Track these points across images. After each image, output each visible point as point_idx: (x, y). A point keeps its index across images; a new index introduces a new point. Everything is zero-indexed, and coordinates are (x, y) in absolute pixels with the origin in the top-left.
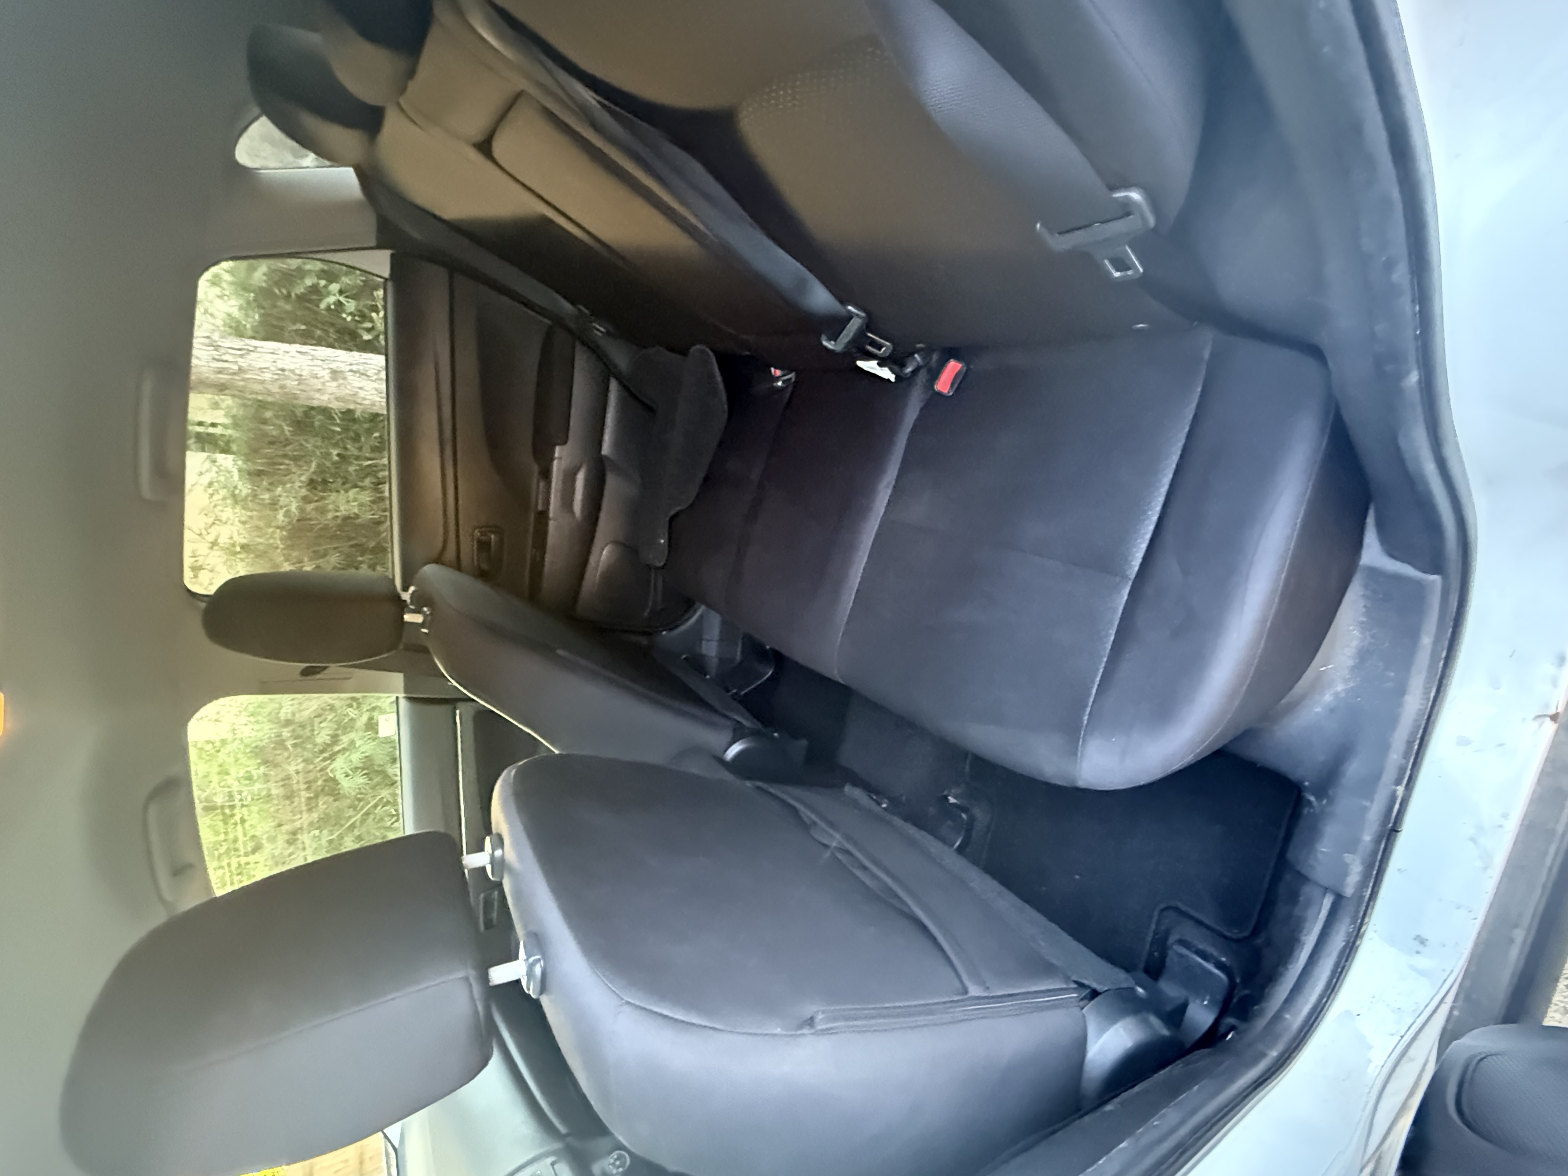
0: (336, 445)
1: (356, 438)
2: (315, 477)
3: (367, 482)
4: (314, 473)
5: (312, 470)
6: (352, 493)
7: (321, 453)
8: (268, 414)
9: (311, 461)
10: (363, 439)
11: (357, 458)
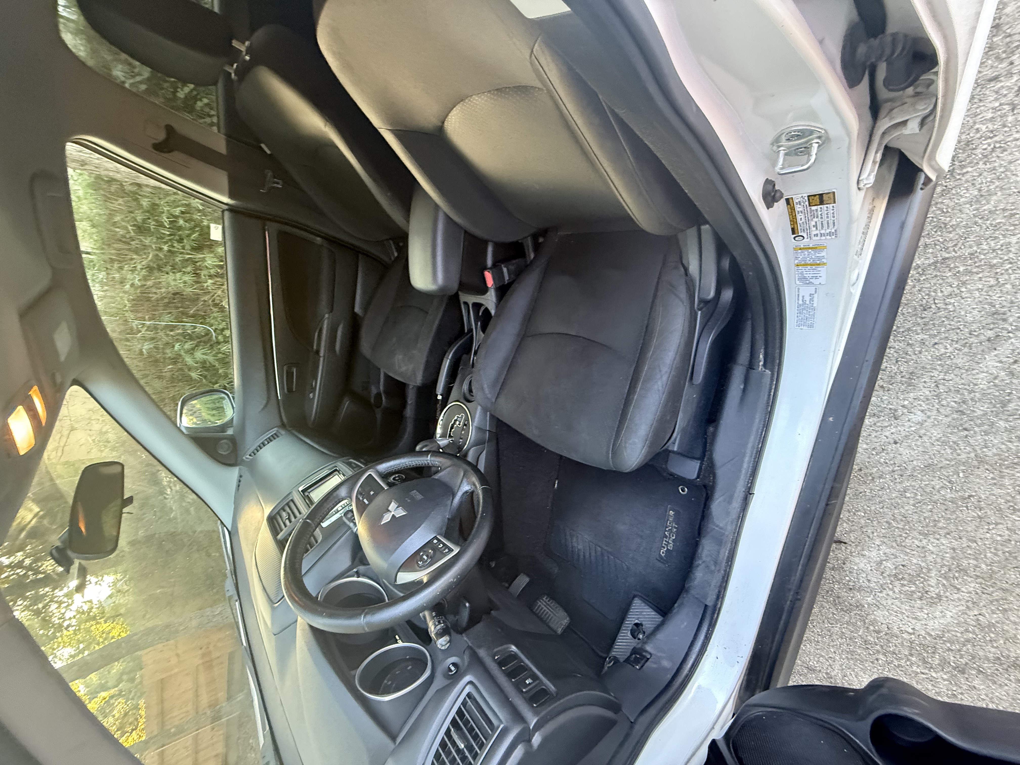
0: (166, 243)
1: (180, 240)
2: (151, 264)
3: (189, 269)
4: (150, 261)
5: (149, 259)
6: (178, 275)
7: (156, 247)
8: (117, 218)
9: (149, 253)
10: (185, 241)
11: (182, 253)
